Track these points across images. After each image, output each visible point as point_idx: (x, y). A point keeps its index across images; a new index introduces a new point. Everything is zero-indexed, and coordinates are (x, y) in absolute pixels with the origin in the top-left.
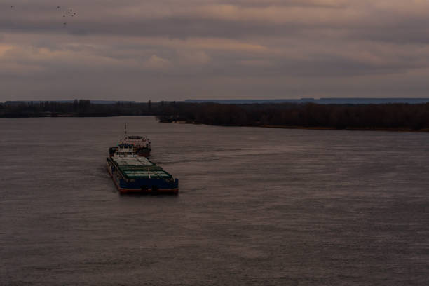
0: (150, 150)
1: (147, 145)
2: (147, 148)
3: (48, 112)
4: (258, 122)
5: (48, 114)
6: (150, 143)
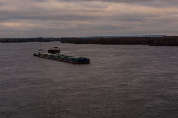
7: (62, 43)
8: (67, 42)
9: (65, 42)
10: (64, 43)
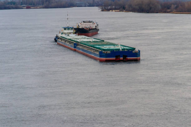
0: (98, 30)
1: (96, 26)
2: (96, 29)
3: (24, 5)
4: (169, 10)
5: (24, 7)
6: (98, 25)
7: (103, 11)
8: (115, 9)
9: (112, 9)
10: (108, 10)
